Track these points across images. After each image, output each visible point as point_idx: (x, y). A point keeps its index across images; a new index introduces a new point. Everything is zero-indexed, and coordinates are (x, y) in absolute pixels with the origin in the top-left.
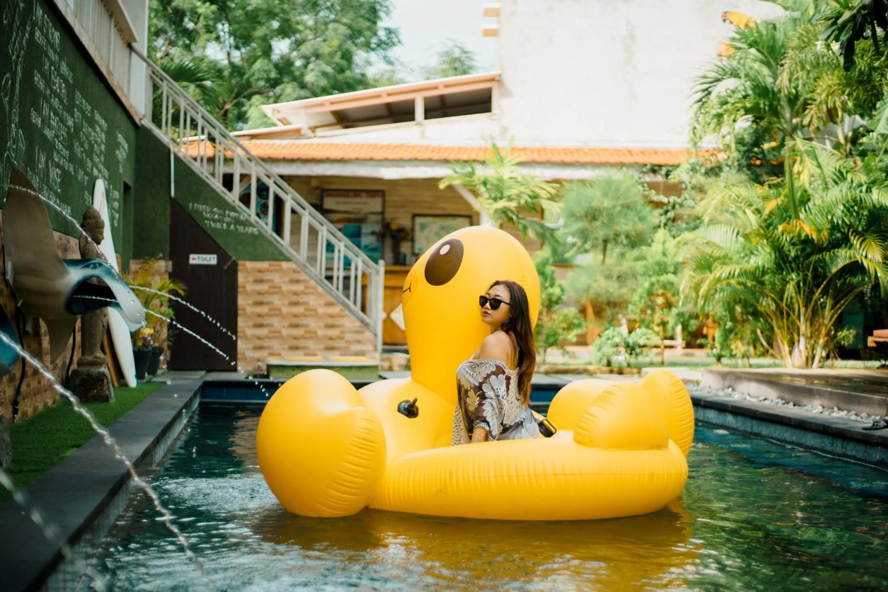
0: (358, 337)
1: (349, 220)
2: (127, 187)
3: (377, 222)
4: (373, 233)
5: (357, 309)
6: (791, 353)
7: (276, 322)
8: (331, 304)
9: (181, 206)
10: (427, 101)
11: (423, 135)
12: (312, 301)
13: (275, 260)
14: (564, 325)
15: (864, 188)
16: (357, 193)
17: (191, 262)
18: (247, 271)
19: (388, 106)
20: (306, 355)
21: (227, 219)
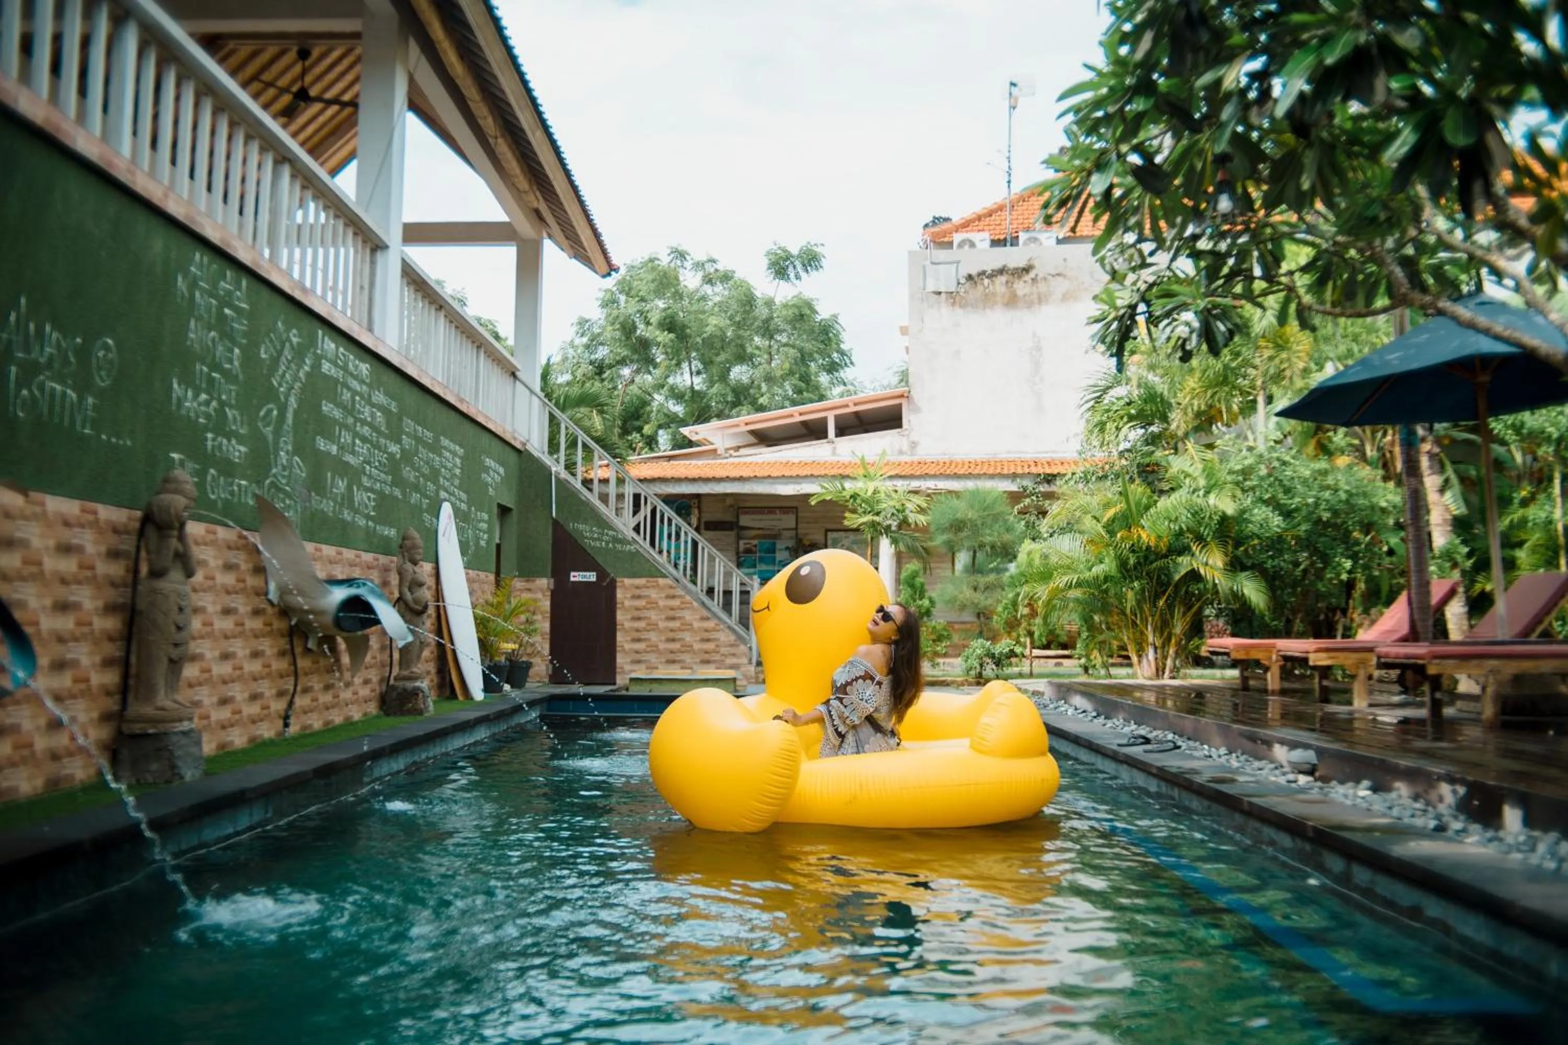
0: (732, 650)
1: (764, 537)
2: (504, 511)
3: (791, 538)
4: (787, 548)
5: (733, 621)
6: (1140, 662)
7: (653, 636)
8: (708, 619)
9: (562, 526)
10: (837, 418)
11: (834, 452)
12: (688, 615)
13: (652, 576)
14: (934, 637)
15: (1201, 493)
16: (771, 510)
17: (572, 579)
18: (624, 586)
19: (804, 424)
20: (682, 668)
21: (605, 538)
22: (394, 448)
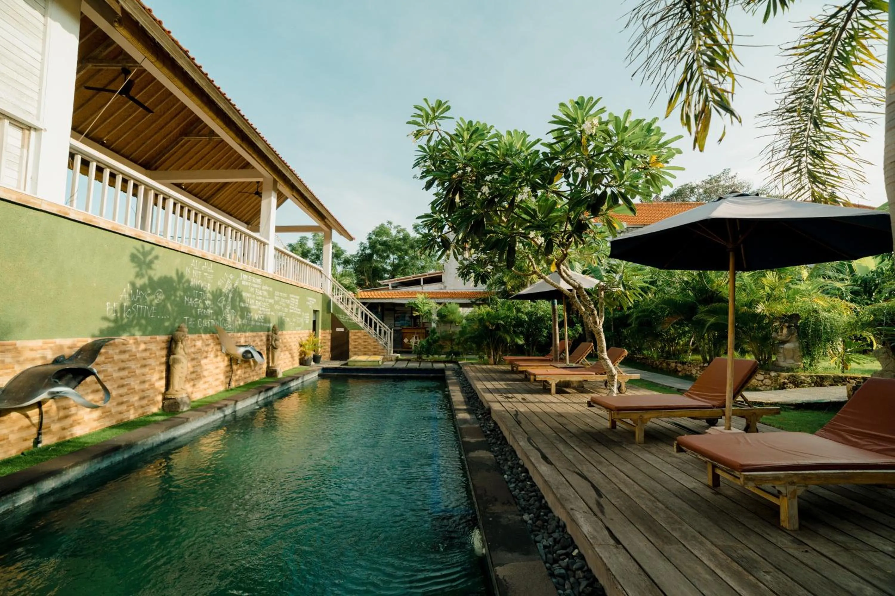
1: (402, 313)
2: (316, 311)
7: (360, 347)
8: (375, 342)
9: (334, 315)
10: (424, 279)
11: (422, 289)
12: (370, 341)
13: (360, 330)
17: (337, 330)
18: (351, 333)
19: (414, 280)
21: (346, 318)
22: (271, 301)
